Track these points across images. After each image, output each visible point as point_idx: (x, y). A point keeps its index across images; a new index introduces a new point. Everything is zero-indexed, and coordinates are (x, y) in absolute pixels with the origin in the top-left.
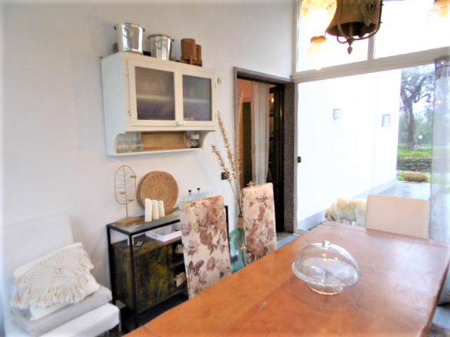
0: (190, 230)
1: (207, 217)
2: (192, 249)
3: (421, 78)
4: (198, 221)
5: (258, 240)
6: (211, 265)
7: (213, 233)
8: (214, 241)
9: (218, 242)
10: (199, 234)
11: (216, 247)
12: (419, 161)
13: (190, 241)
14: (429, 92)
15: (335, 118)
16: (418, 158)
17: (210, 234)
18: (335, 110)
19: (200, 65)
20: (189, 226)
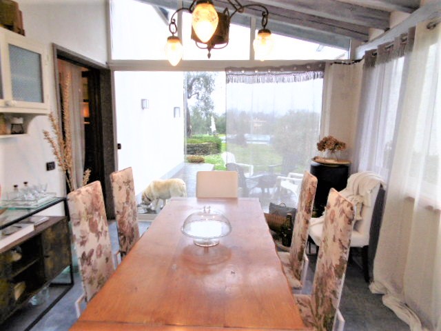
0: (80, 219)
1: (92, 204)
2: (85, 239)
3: (192, 79)
4: (86, 209)
5: (127, 221)
6: (99, 253)
7: (97, 219)
8: (99, 228)
9: (102, 229)
10: (88, 222)
11: (101, 233)
12: (195, 146)
13: (82, 231)
14: (197, 91)
15: (143, 108)
16: (194, 144)
17: (96, 221)
18: (143, 100)
19: (23, 34)
20: (80, 214)
